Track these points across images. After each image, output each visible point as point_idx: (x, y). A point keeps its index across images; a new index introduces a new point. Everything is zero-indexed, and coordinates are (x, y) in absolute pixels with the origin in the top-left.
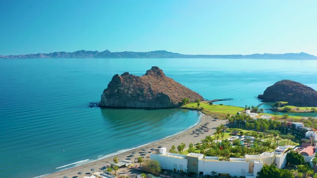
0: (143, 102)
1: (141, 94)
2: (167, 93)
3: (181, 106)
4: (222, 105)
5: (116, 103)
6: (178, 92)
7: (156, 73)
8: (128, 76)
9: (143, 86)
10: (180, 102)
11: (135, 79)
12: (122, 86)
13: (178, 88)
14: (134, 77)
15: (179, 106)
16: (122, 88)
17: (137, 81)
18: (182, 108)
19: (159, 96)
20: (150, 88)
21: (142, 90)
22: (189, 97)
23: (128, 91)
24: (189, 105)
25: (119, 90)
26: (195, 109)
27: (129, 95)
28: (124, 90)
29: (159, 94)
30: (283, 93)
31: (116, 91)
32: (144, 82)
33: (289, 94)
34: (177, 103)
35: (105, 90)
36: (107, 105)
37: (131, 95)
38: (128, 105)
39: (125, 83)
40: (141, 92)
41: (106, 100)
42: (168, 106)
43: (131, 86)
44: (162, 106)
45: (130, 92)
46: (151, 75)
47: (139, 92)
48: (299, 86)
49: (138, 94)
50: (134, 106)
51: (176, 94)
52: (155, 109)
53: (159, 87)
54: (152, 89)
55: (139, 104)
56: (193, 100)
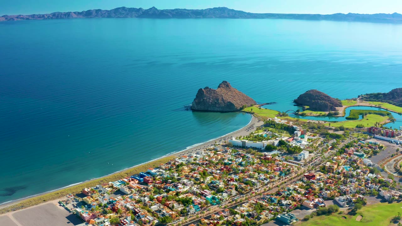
0: (219, 107)
1: (217, 102)
2: (233, 102)
3: (241, 110)
4: (267, 109)
5: (202, 108)
6: (240, 100)
7: (226, 86)
8: (208, 89)
9: (218, 97)
10: (241, 108)
11: (213, 92)
12: (205, 97)
13: (240, 96)
14: (212, 90)
15: (240, 110)
16: (205, 98)
17: (214, 93)
18: (242, 111)
19: (228, 104)
20: (223, 98)
21: (218, 100)
22: (247, 103)
23: (209, 100)
24: (246, 110)
25: (203, 100)
26: (250, 113)
27: (210, 103)
28: (207, 100)
29: (228, 102)
30: (309, 100)
31: (202, 100)
32: (218, 94)
33: (313, 101)
34: (239, 108)
35: (195, 100)
36: (197, 109)
37: (211, 103)
38: (209, 109)
39: (207, 95)
40: (217, 101)
41: (196, 106)
42: (234, 110)
43: (211, 97)
44: (229, 110)
45: (210, 101)
46: (223, 87)
47: (216, 101)
48: (321, 95)
49: (216, 103)
50: (213, 110)
51: (239, 101)
52: (226, 112)
53: (228, 97)
54: (224, 99)
55: (216, 109)
56: (249, 105)
